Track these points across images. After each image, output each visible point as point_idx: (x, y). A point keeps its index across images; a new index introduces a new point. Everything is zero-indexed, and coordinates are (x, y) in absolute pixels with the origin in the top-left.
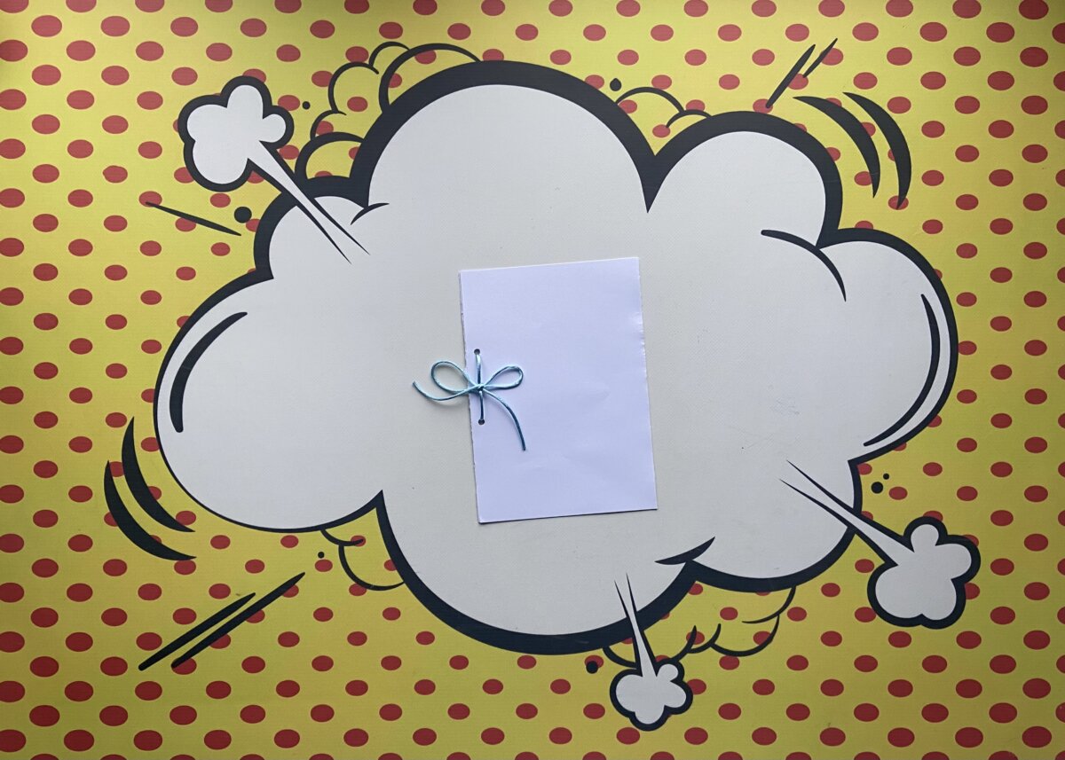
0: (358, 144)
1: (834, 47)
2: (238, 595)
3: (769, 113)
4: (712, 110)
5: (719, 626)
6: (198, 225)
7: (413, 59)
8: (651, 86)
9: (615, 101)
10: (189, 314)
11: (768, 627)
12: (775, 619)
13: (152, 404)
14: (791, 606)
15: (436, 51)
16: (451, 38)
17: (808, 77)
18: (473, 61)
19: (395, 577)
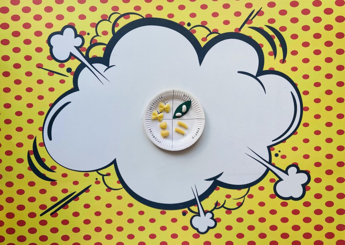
0: (105, 46)
1: (261, 10)
2: (71, 192)
3: (240, 33)
4: (221, 32)
5: (225, 200)
6: (55, 74)
7: (123, 18)
8: (200, 24)
9: (189, 30)
10: (53, 103)
11: (241, 201)
12: (244, 198)
13: (42, 132)
14: (249, 194)
15: (130, 15)
16: (135, 11)
17: (252, 20)
18: (142, 18)
19: (120, 186)
